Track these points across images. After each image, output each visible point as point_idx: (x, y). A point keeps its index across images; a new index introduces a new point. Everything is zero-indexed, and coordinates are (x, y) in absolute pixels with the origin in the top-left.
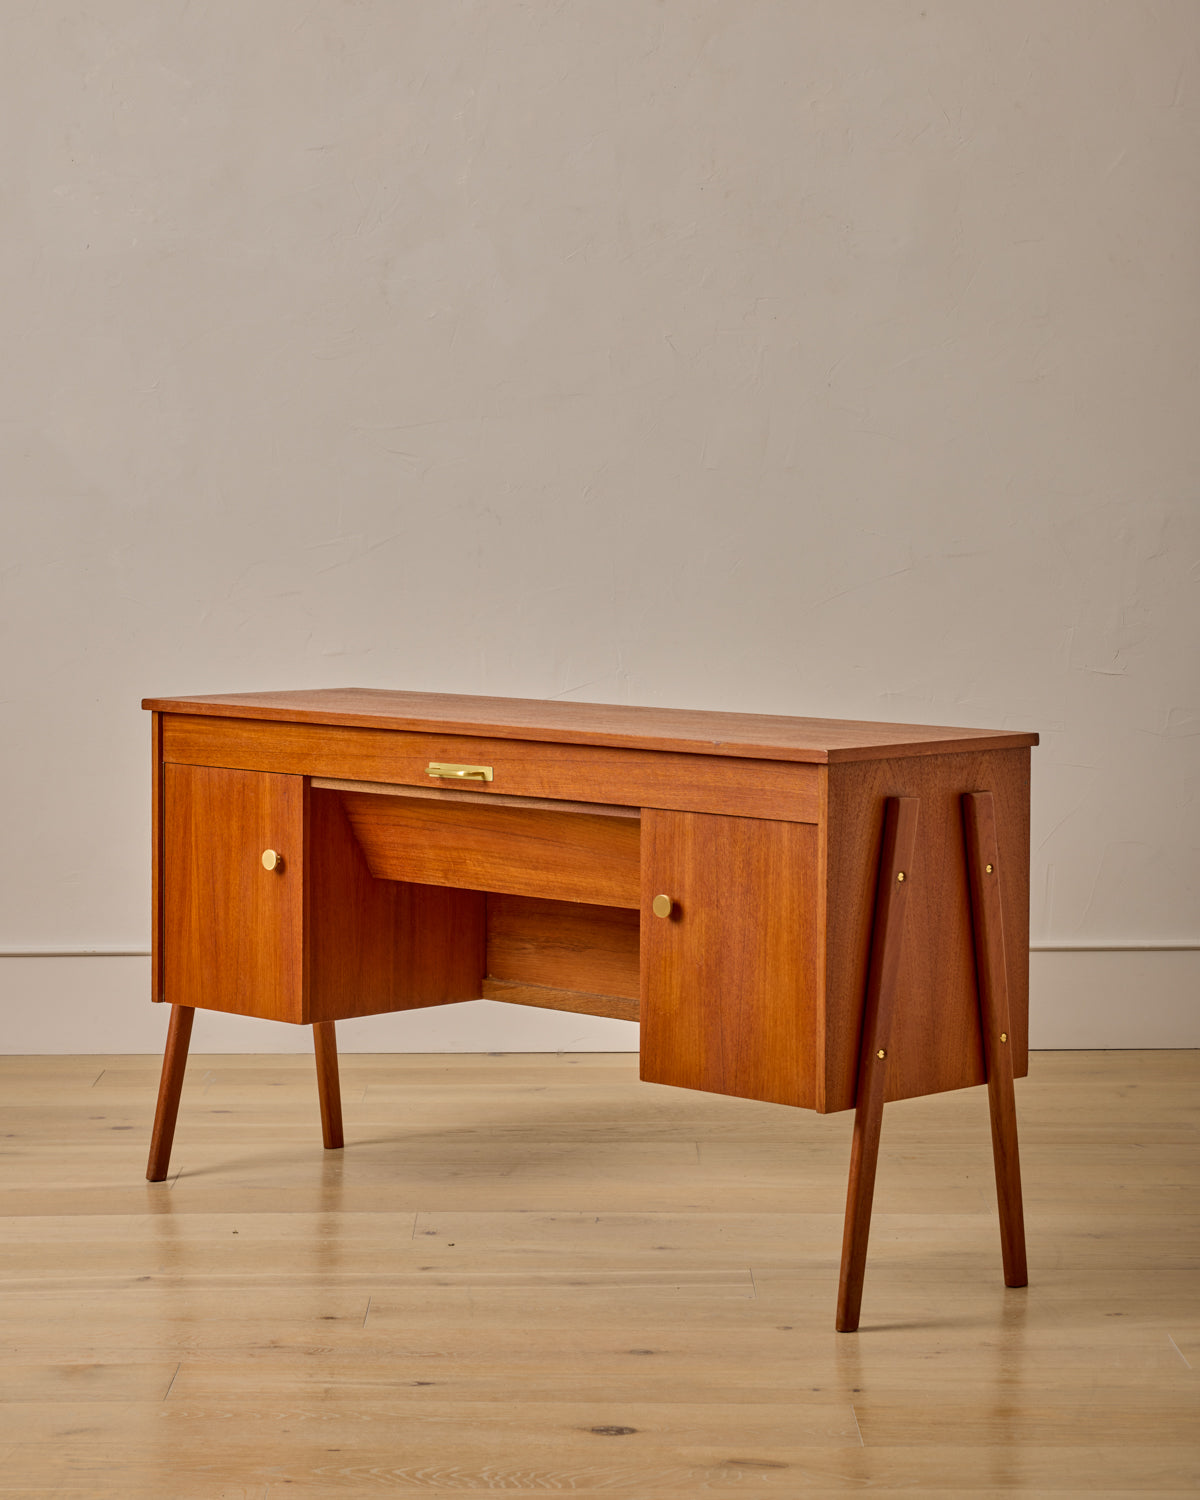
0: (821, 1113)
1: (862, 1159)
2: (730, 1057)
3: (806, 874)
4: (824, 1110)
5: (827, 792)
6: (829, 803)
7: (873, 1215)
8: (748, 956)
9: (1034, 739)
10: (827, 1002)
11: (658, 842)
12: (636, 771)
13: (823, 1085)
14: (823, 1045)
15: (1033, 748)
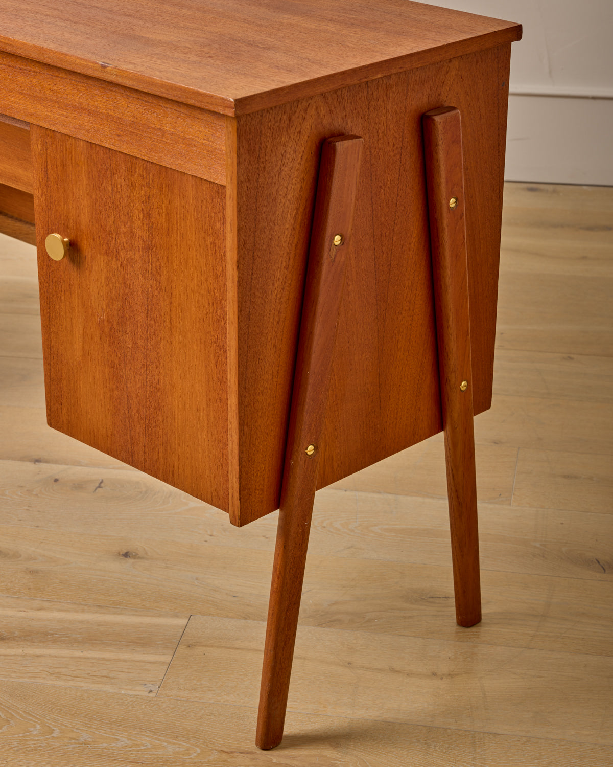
0: (235, 525)
1: (285, 569)
2: (138, 430)
3: (214, 243)
4: (238, 522)
5: (235, 149)
6: (239, 163)
7: (299, 628)
8: (152, 322)
9: (516, 32)
10: (240, 403)
11: (49, 166)
12: (21, 79)
13: (237, 495)
14: (236, 451)
15: (514, 45)
